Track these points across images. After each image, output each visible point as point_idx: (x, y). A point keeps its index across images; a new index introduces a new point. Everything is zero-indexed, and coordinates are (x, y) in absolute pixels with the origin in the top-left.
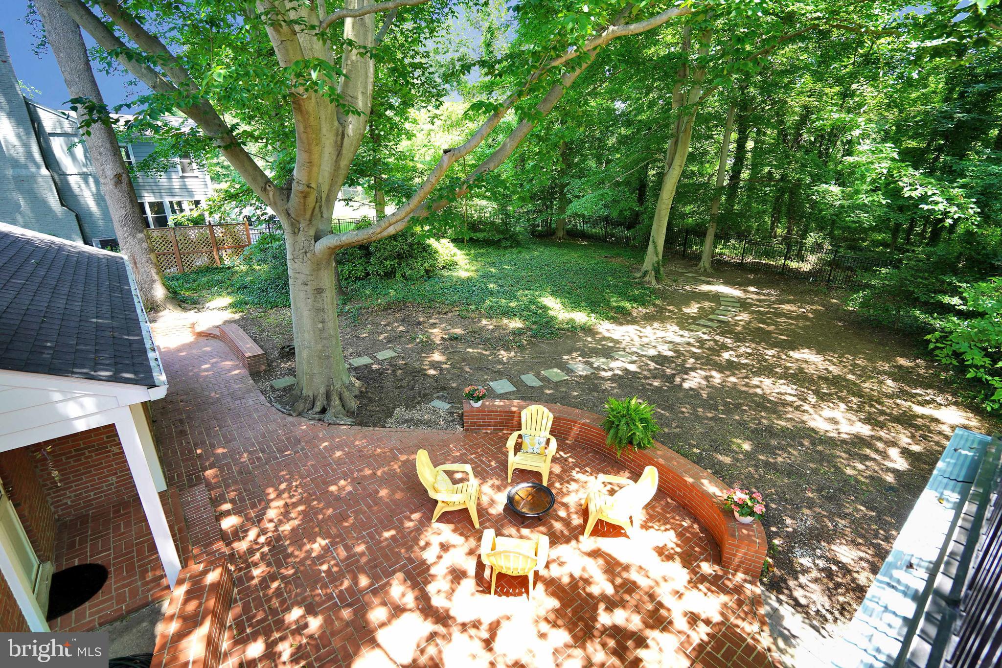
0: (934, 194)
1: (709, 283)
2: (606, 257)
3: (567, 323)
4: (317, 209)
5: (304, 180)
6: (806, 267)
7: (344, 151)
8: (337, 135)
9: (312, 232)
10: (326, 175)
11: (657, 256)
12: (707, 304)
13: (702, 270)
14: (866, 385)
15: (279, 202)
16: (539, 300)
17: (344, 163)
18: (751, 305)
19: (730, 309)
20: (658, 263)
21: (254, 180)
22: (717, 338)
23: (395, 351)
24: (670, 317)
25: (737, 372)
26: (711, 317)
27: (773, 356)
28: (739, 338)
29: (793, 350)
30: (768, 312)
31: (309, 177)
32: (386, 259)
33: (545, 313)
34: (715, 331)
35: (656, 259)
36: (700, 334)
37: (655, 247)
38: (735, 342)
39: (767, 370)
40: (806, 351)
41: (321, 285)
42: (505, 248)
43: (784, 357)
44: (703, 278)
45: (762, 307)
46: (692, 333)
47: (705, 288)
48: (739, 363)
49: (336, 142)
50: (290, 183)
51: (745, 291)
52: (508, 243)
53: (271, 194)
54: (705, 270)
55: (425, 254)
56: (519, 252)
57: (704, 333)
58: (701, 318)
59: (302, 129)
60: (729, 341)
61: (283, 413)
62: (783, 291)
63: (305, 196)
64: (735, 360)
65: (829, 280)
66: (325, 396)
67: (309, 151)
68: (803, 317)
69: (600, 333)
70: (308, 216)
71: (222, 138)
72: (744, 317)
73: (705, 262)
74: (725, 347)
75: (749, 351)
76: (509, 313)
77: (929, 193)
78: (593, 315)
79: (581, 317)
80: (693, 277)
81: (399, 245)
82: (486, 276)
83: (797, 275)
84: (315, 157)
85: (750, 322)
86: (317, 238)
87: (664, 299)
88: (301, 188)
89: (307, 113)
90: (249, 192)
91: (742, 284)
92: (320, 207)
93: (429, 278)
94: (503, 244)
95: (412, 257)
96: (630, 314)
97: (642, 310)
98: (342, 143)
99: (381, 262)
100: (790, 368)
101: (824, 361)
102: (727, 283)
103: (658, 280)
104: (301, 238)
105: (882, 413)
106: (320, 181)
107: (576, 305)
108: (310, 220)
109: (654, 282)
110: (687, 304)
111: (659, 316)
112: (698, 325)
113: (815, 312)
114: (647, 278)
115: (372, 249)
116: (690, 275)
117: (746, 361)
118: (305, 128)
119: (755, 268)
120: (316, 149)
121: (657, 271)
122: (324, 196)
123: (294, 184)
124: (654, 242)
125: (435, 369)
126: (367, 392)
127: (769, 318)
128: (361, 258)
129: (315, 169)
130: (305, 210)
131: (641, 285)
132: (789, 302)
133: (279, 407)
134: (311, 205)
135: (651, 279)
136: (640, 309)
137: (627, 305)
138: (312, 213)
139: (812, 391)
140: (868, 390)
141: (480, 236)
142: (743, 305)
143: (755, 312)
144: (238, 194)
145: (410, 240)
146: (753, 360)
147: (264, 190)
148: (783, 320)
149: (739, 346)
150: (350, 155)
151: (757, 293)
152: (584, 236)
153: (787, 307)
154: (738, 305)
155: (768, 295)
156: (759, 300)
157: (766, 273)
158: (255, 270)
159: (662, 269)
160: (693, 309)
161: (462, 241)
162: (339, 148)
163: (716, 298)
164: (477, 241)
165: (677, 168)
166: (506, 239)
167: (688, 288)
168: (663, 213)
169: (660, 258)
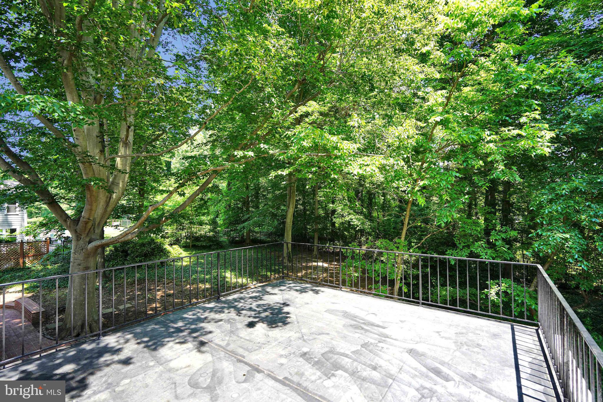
2: (269, 252)
3: (233, 283)
4: (92, 229)
5: (87, 216)
7: (110, 204)
8: (107, 198)
9: (88, 240)
10: (99, 214)
12: (309, 271)
15: (72, 226)
16: (223, 274)
17: (110, 209)
18: (330, 270)
19: (319, 272)
20: (289, 254)
21: (61, 216)
23: (131, 304)
26: (309, 276)
31: (90, 215)
32: (137, 257)
33: (224, 280)
35: (288, 251)
41: (89, 265)
42: (214, 249)
44: (314, 260)
45: (334, 270)
47: (313, 264)
49: (106, 201)
50: (79, 218)
52: (215, 247)
53: (68, 223)
54: (316, 255)
55: (161, 253)
56: (221, 251)
59: (89, 197)
61: (51, 339)
63: (86, 223)
66: (80, 327)
67: (91, 205)
70: (86, 232)
71: (48, 200)
72: (324, 275)
73: (315, 252)
76: (203, 281)
78: (249, 279)
79: (242, 280)
80: (309, 259)
81: (145, 249)
82: (197, 264)
84: (94, 208)
85: (325, 277)
86: (90, 242)
87: (289, 270)
88: (85, 220)
89: (93, 191)
90: (56, 222)
91: (330, 262)
92: (94, 228)
93: (162, 266)
94: (213, 247)
95: (153, 255)
96: (269, 278)
98: (109, 201)
99: (134, 259)
102: (324, 261)
103: (289, 261)
104: (81, 242)
106: (96, 216)
108: (88, 234)
110: (300, 271)
114: (284, 261)
115: (129, 252)
118: (91, 196)
120: (94, 204)
121: (289, 257)
122: (97, 223)
123: (82, 218)
125: (153, 311)
126: (107, 324)
127: (335, 276)
128: (122, 257)
129: (93, 212)
130: (85, 229)
133: (49, 337)
134: (89, 227)
135: (286, 261)
136: (276, 275)
137: (269, 273)
138: (89, 231)
141: (199, 244)
142: (325, 270)
143: (330, 273)
144: (48, 224)
145: (153, 246)
147: (65, 221)
150: (113, 206)
151: (336, 265)
152: (261, 242)
154: (323, 270)
155: (340, 265)
156: (336, 268)
158: (48, 268)
159: (291, 256)
160: (301, 274)
161: (189, 247)
162: (107, 203)
163: (315, 268)
164: (198, 246)
165: (291, 209)
166: (215, 245)
167: (304, 264)
168: (289, 229)
169: (290, 250)
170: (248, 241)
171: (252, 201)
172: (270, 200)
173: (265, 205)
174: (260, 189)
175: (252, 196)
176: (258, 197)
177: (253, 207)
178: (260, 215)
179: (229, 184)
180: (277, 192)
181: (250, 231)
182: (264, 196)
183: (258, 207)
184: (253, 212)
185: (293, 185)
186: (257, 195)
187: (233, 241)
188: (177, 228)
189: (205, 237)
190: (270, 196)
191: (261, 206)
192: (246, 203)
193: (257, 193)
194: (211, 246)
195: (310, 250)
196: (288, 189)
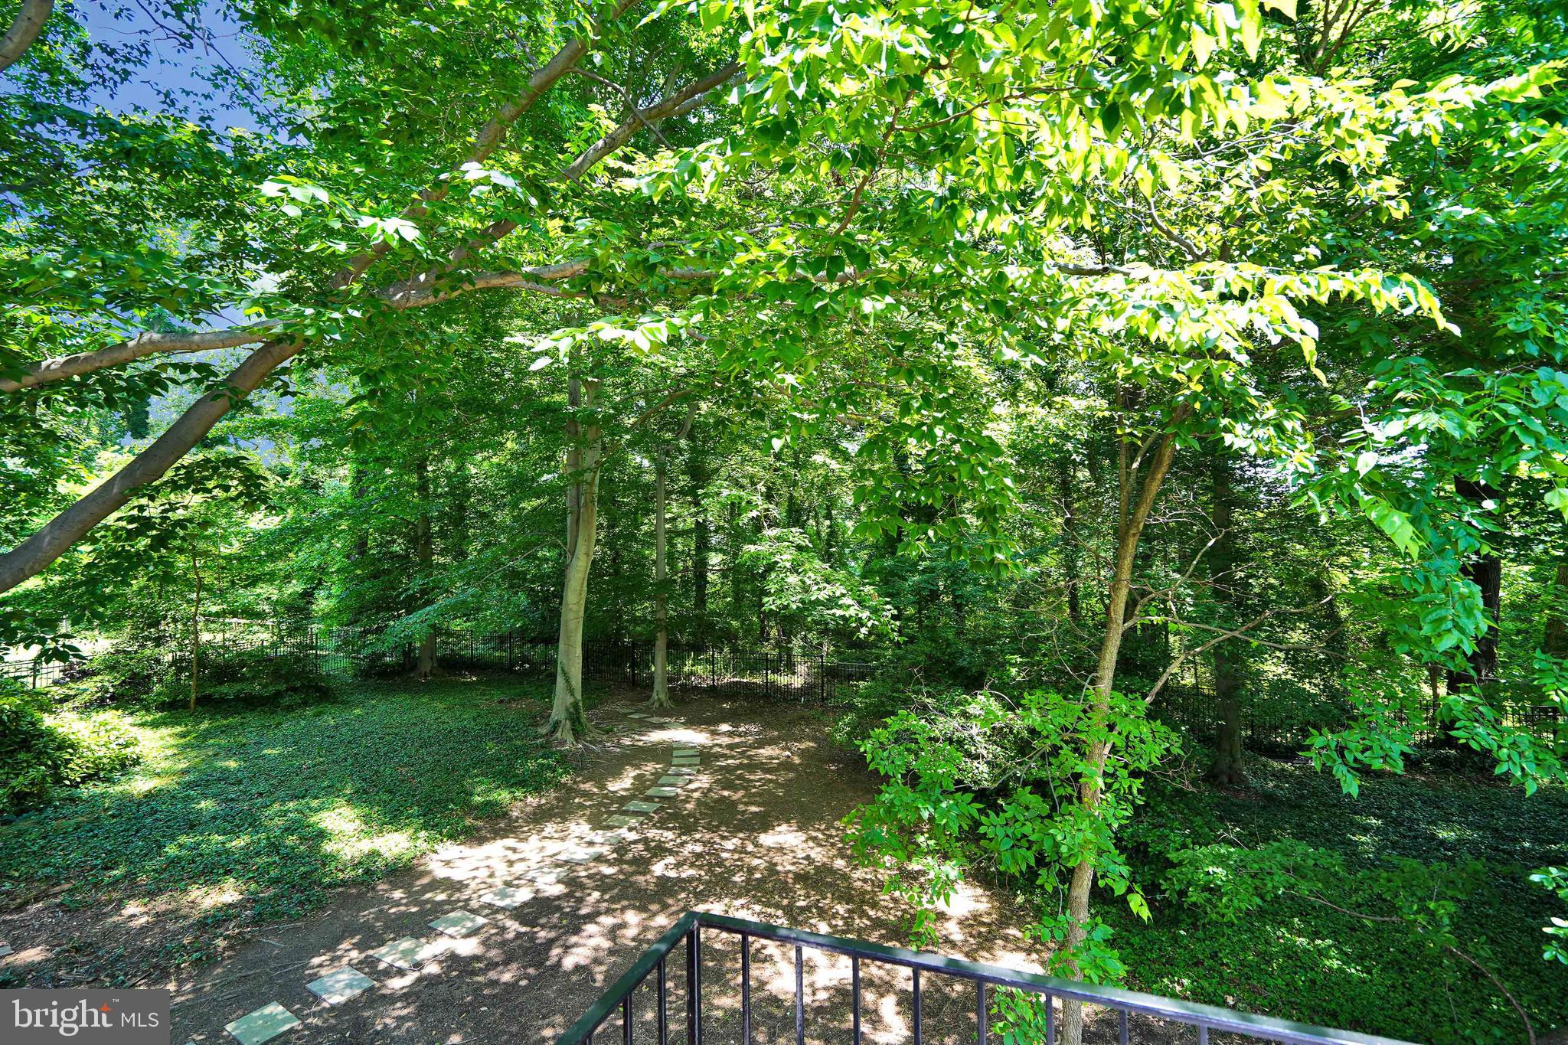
0: (843, 595)
1: (661, 727)
2: (501, 702)
3: (355, 867)
6: (797, 682)
11: (572, 695)
12: (650, 768)
13: (657, 705)
14: (858, 874)
16: (314, 819)
18: (717, 756)
19: (685, 770)
20: (575, 705)
22: (652, 833)
24: (581, 806)
25: (670, 901)
26: (650, 792)
27: (734, 851)
28: (687, 827)
29: (765, 831)
30: (741, 766)
33: (314, 849)
34: (651, 819)
35: (572, 700)
36: (624, 832)
37: (568, 681)
38: (679, 836)
39: (720, 883)
40: (784, 827)
42: (290, 709)
43: (750, 848)
44: (655, 720)
45: (733, 757)
46: (609, 834)
47: (656, 736)
48: (679, 880)
51: (714, 733)
52: (298, 698)
54: (661, 705)
56: (318, 715)
57: (630, 829)
58: (633, 797)
60: (670, 835)
62: (767, 725)
64: (673, 874)
65: (823, 699)
68: (786, 765)
69: (428, 873)
72: (704, 781)
73: (660, 692)
74: (660, 850)
75: (699, 848)
76: (211, 872)
77: (838, 594)
78: (423, 834)
79: (394, 844)
80: (640, 720)
82: (203, 782)
83: (787, 696)
85: (710, 790)
87: (578, 770)
91: (711, 722)
94: (286, 701)
96: (505, 815)
97: (532, 800)
100: (756, 868)
101: (806, 841)
102: (692, 723)
103: (577, 735)
105: (877, 923)
107: (394, 818)
109: (570, 739)
110: (616, 773)
111: (560, 812)
112: (625, 813)
113: (803, 753)
114: (558, 735)
116: (636, 716)
117: (692, 872)
119: (733, 692)
121: (574, 718)
124: (564, 672)
127: (740, 777)
131: (546, 749)
132: (771, 742)
135: (565, 734)
136: (530, 799)
137: (504, 796)
139: (783, 908)
140: (859, 883)
141: (227, 689)
142: (705, 758)
143: (722, 768)
146: (700, 867)
148: (759, 775)
149: (683, 844)
151: (730, 734)
152: (475, 665)
153: (766, 751)
154: (697, 760)
155: (746, 734)
156: (730, 747)
157: (746, 698)
159: (584, 715)
160: (622, 784)
161: (185, 704)
163: (664, 753)
164: (223, 700)
165: (583, 558)
166: (294, 690)
167: (627, 742)
168: (572, 625)
169: (579, 696)
170: (426, 666)
171: (442, 533)
172: (503, 529)
173: (487, 545)
174: (467, 494)
175: (439, 519)
176: (463, 519)
177: (443, 552)
178: (468, 579)
179: (359, 476)
180: (527, 505)
181: (437, 630)
182: (483, 515)
183: (464, 554)
184: (444, 567)
185: (588, 476)
186: (458, 517)
187: (371, 667)
188: (134, 638)
189: (260, 659)
190: (503, 517)
191: (473, 549)
192: (420, 540)
193: (462, 508)
194: (278, 694)
195: (641, 687)
196: (571, 491)
